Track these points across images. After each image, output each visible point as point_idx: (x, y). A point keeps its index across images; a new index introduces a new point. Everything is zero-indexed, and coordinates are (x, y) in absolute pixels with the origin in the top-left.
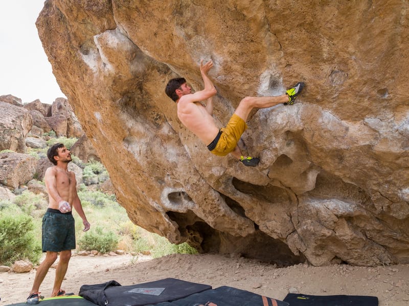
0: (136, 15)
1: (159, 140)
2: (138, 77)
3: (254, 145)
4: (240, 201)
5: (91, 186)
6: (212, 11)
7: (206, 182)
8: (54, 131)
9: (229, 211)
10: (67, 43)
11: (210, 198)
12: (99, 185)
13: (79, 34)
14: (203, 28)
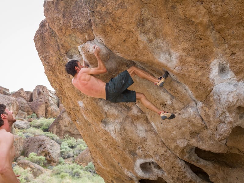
0: (110, 29)
1: (130, 119)
2: (111, 73)
3: (211, 119)
4: (203, 167)
5: (68, 159)
6: (167, 20)
7: (172, 152)
8: (35, 113)
9: (194, 177)
10: (57, 51)
11: (177, 166)
12: (74, 158)
13: (66, 44)
14: (161, 34)
